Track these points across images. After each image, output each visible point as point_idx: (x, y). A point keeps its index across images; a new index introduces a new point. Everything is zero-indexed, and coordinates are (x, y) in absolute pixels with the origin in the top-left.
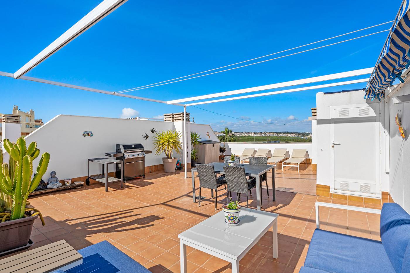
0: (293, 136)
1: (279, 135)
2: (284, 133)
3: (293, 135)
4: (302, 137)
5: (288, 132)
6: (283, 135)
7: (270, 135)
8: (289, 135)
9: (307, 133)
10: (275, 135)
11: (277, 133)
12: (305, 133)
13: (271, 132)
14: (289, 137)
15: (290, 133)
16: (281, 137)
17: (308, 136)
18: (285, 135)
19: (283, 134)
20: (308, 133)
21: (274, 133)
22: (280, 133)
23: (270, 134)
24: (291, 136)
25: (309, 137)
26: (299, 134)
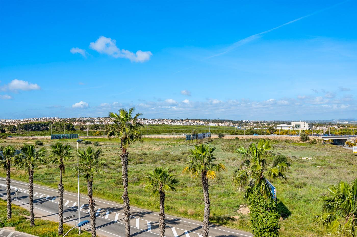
0: (226, 125)
1: (207, 123)
2: (214, 121)
3: (227, 124)
4: (239, 127)
5: (219, 120)
6: (213, 124)
7: (195, 124)
8: (221, 124)
9: (244, 121)
10: (202, 123)
11: (204, 121)
12: (242, 121)
13: (196, 120)
14: (220, 127)
15: (222, 121)
16: (211, 127)
17: (246, 125)
18: (215, 123)
19: (213, 122)
20: (245, 122)
21: (201, 120)
22: (209, 121)
23: (194, 122)
24: (224, 126)
25: (247, 126)
26: (234, 122)
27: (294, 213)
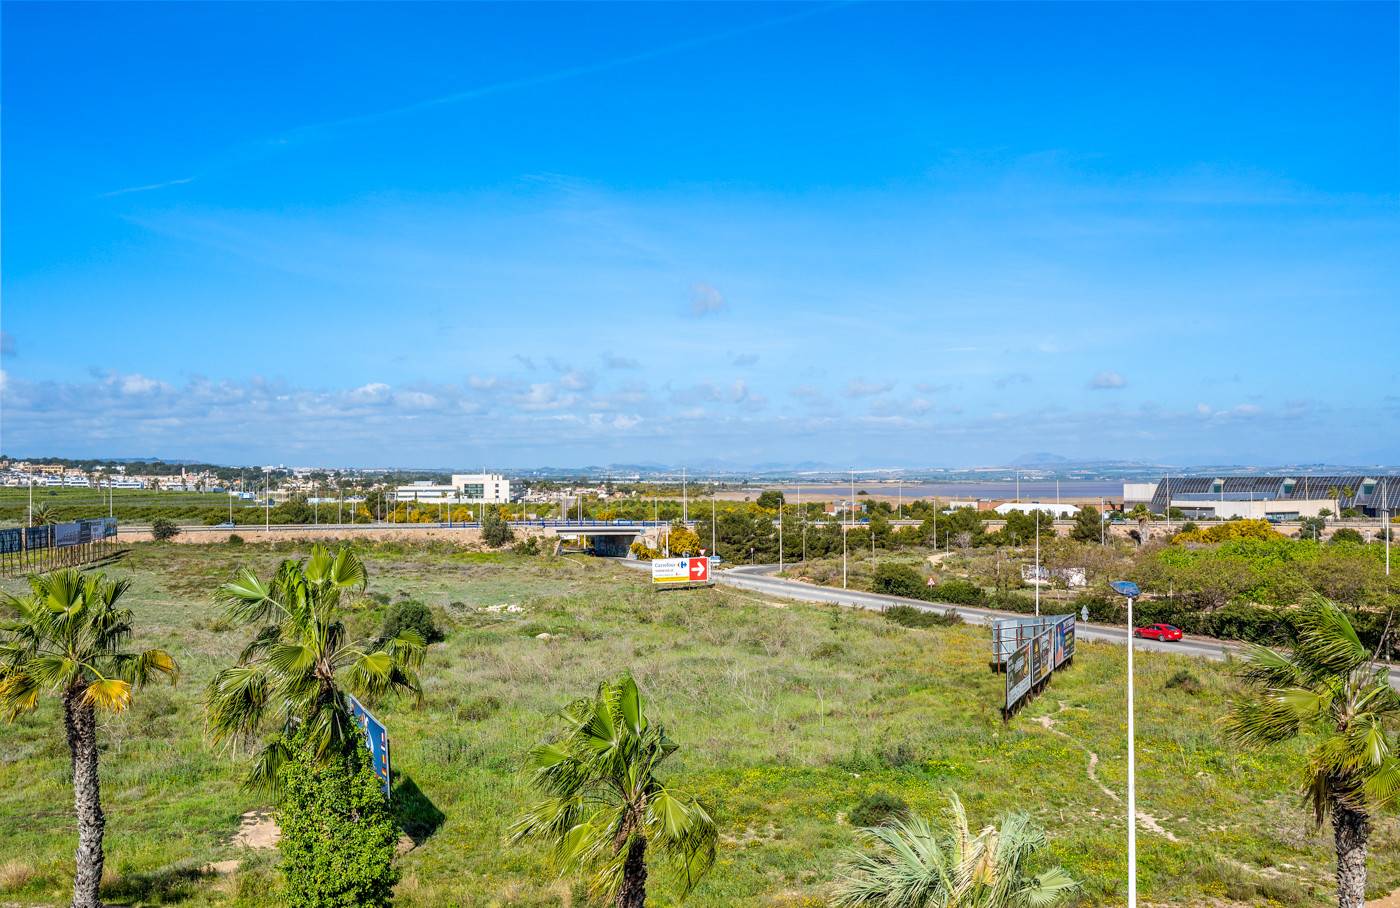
0: (191, 486)
1: (101, 478)
2: (136, 468)
3: (192, 480)
4: (247, 496)
5: (155, 465)
6: (131, 480)
7: (40, 481)
8: (167, 482)
9: (266, 469)
10: (74, 478)
11: (88, 466)
12: (258, 469)
13: (48, 462)
14: (161, 492)
15: (175, 469)
16: (119, 495)
17: (273, 485)
18: (140, 479)
19: (129, 473)
20: (273, 472)
21: (70, 465)
22: (110, 467)
23: (39, 472)
24: (181, 489)
25: (282, 491)
26: (226, 474)
27: (457, 816)
